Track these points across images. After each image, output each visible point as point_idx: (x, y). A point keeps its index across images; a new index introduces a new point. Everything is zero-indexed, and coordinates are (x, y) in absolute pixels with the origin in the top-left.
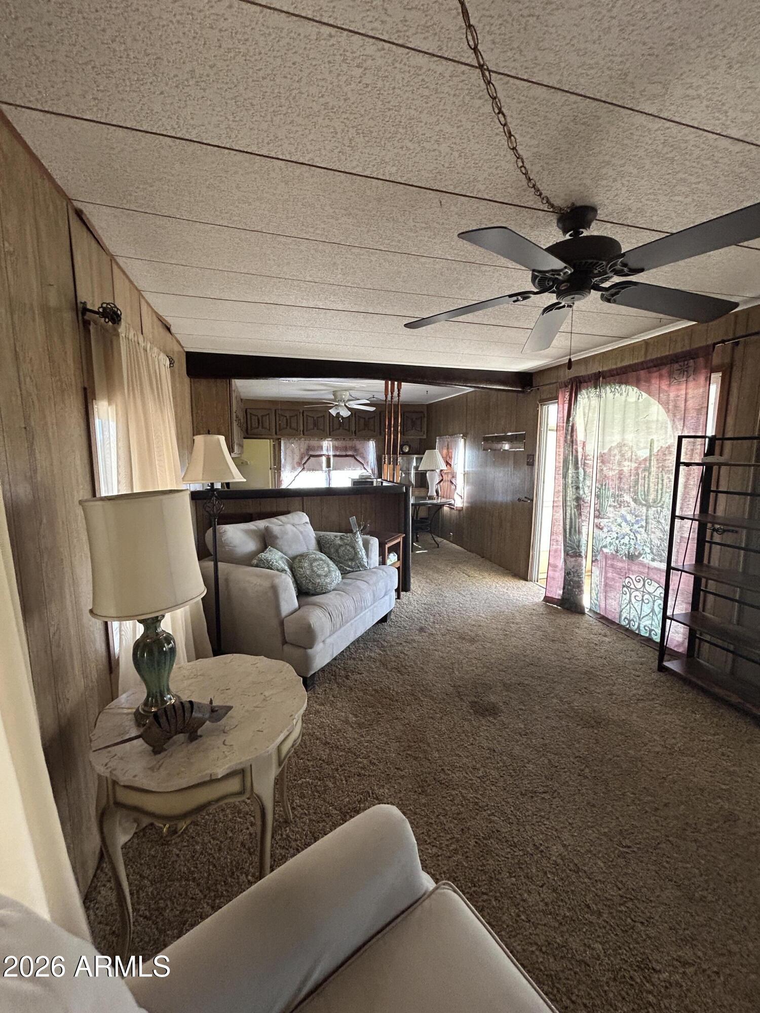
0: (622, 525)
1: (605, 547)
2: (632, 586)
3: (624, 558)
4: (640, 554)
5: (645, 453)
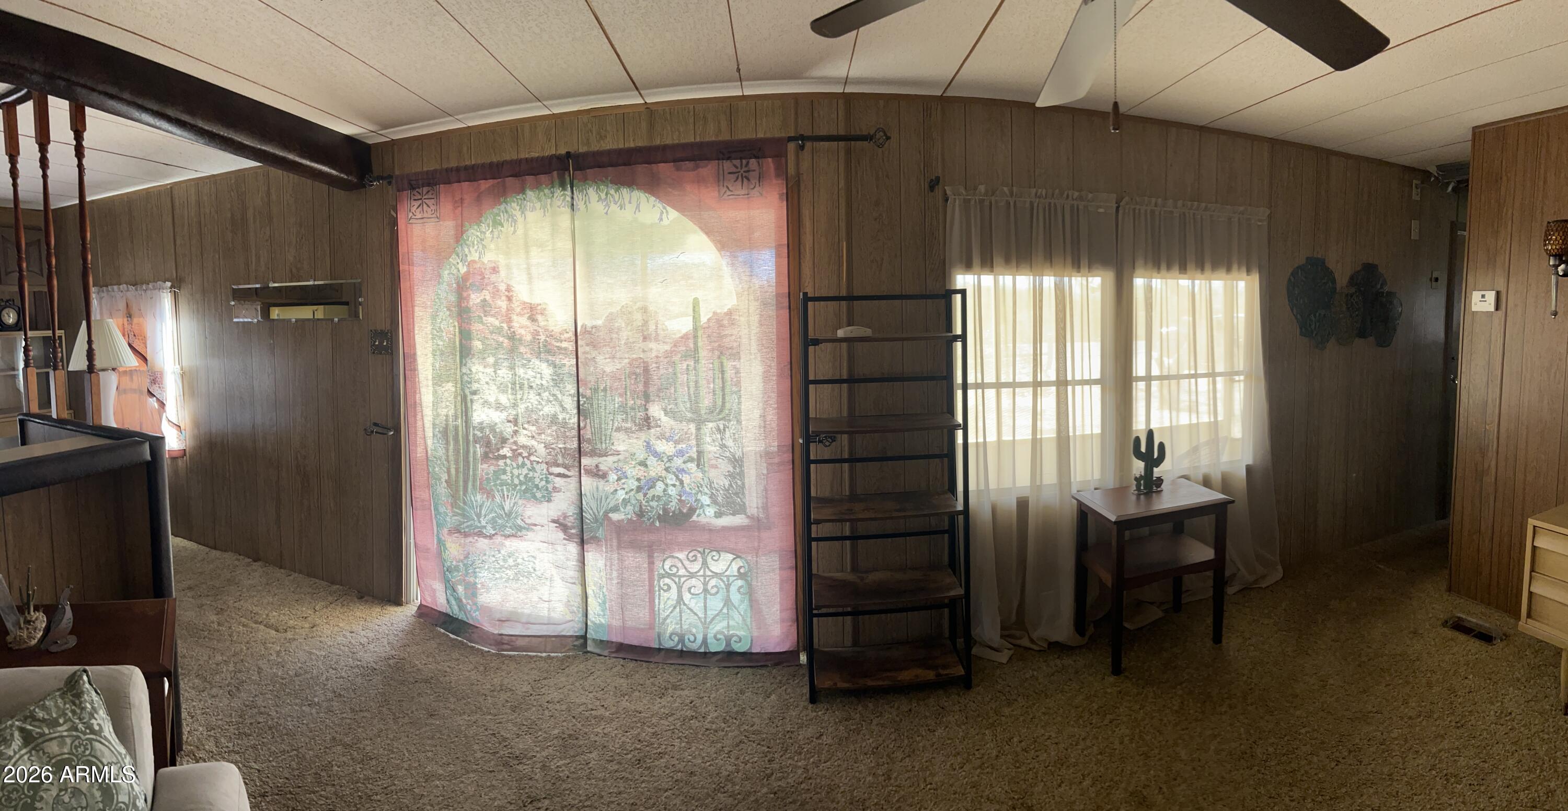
0: (648, 463)
1: (615, 509)
2: (682, 572)
3: (657, 524)
4: (692, 510)
5: (683, 325)
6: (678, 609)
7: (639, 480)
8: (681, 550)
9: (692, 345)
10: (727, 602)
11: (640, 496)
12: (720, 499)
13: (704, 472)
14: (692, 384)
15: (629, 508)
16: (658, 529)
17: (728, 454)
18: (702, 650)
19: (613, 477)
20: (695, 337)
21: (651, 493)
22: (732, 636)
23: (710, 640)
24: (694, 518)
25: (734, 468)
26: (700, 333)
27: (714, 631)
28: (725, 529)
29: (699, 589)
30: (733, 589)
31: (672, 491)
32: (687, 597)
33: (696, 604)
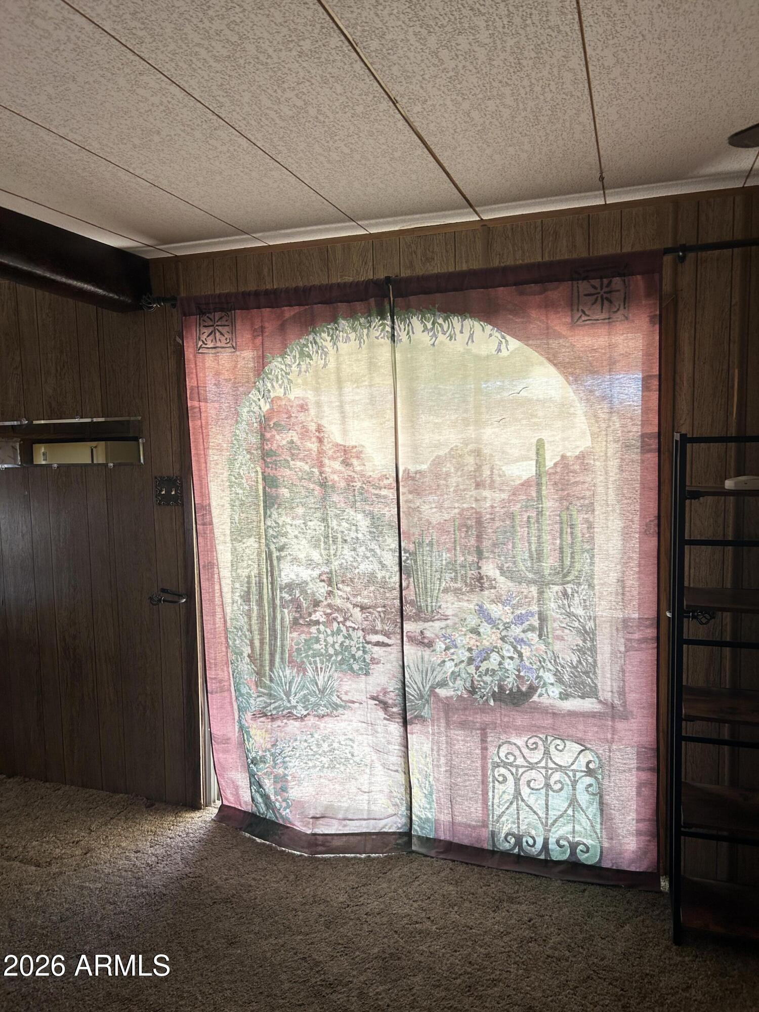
0: (481, 630)
1: (443, 684)
2: (520, 761)
3: (492, 703)
4: (532, 689)
5: (526, 470)
6: (514, 806)
7: (470, 650)
8: (519, 735)
9: (534, 494)
10: (573, 802)
11: (472, 669)
12: (566, 677)
13: (547, 644)
14: (534, 539)
15: (459, 682)
16: (492, 709)
17: (576, 624)
18: (542, 857)
19: (440, 645)
20: (539, 484)
21: (484, 666)
22: (578, 844)
23: (552, 846)
24: (535, 698)
25: (584, 641)
26: (544, 480)
27: (557, 836)
28: (572, 714)
29: (540, 783)
30: (581, 786)
31: (509, 665)
32: (525, 791)
33: (536, 801)
